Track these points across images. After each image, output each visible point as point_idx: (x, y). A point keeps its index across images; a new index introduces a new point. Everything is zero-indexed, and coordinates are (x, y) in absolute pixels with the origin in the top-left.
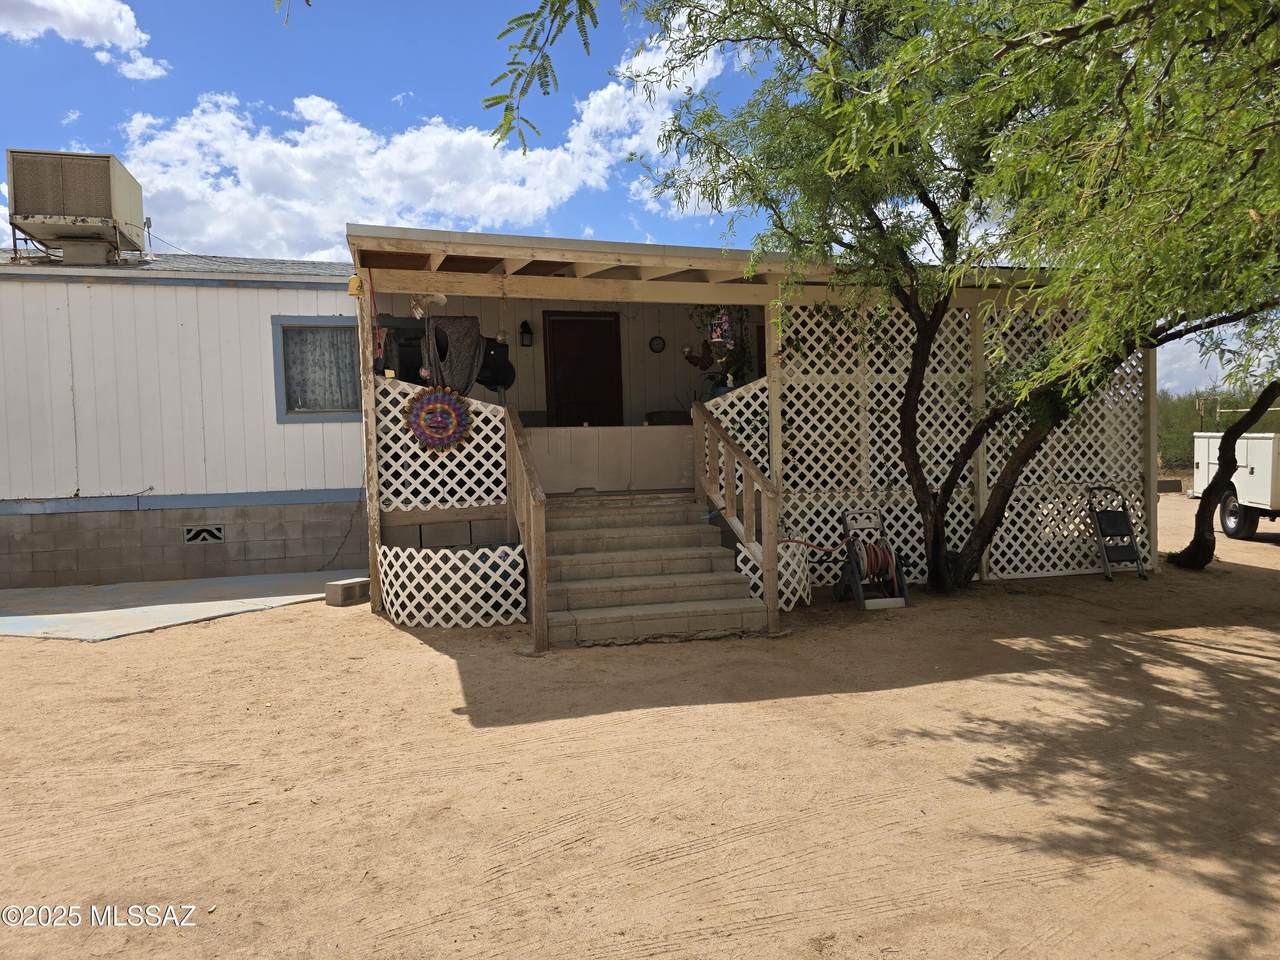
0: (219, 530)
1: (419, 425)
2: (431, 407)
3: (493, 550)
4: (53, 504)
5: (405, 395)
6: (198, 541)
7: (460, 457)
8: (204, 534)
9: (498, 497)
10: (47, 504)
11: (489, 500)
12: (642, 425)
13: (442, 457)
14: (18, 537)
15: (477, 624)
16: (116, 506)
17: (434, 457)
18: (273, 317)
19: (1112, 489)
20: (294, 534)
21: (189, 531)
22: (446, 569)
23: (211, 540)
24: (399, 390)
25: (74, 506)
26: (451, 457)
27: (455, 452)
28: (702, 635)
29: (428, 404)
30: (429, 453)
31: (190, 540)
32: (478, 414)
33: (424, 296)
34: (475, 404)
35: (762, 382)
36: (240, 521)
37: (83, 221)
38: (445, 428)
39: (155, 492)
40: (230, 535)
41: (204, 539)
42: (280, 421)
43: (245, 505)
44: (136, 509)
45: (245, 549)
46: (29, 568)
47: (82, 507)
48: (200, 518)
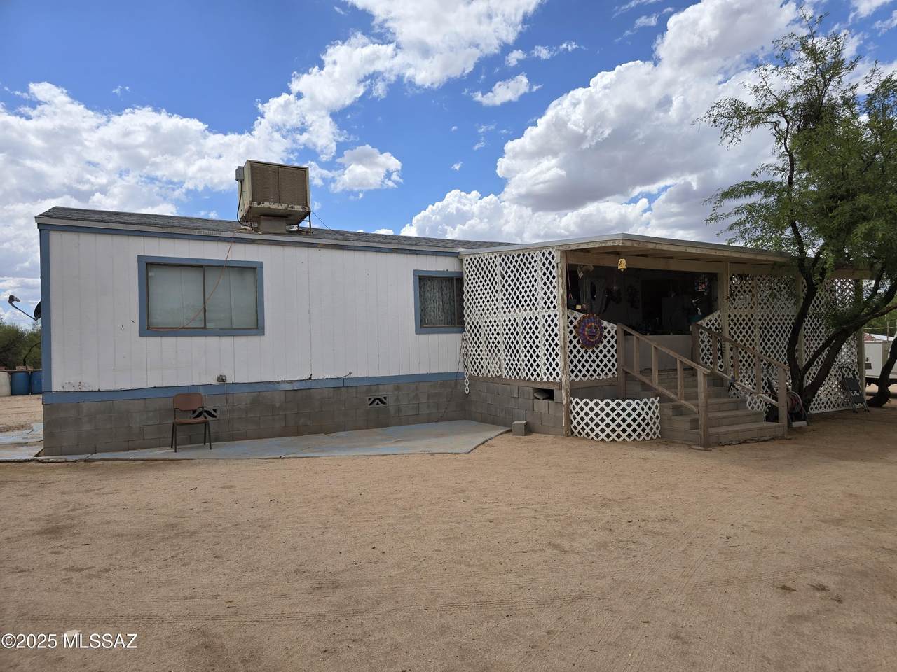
0: (385, 398)
1: (584, 334)
2: (590, 325)
3: (624, 401)
4: (298, 384)
5: (575, 318)
6: (374, 405)
7: (597, 352)
8: (377, 401)
9: (614, 373)
10: (294, 384)
11: (610, 375)
12: (669, 334)
13: (590, 352)
14: (277, 405)
15: (624, 439)
16: (331, 385)
17: (586, 352)
18: (414, 271)
19: (848, 367)
20: (424, 400)
21: (370, 399)
22: (597, 409)
23: (381, 405)
24: (573, 316)
25: (309, 385)
26: (593, 352)
27: (595, 349)
28: (762, 439)
29: (588, 323)
30: (584, 350)
31: (369, 405)
32: (605, 328)
33: (584, 266)
34: (605, 323)
35: (719, 312)
36: (396, 393)
37: (292, 207)
38: (595, 336)
39: (353, 376)
40: (391, 401)
41: (378, 404)
42: (417, 332)
43: (398, 382)
44: (343, 387)
45: (399, 410)
46: (283, 425)
47: (314, 385)
48: (376, 391)
